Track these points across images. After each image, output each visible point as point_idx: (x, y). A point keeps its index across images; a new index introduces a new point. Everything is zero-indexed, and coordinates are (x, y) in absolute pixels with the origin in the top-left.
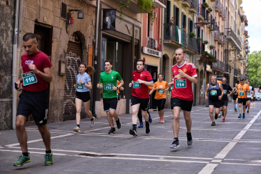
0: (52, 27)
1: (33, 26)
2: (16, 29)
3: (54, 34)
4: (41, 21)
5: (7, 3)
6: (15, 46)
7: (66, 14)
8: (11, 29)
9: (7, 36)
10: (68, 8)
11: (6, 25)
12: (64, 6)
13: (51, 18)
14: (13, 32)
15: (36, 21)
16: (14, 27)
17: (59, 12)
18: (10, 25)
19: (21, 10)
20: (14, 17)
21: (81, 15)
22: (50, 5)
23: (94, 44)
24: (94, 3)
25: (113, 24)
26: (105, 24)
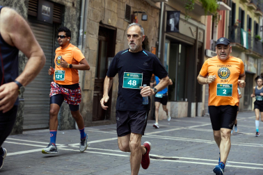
0: (116, 28)
1: (98, 28)
2: (81, 31)
3: (118, 35)
4: (105, 22)
5: (73, 4)
6: (80, 47)
7: (130, 16)
8: (76, 30)
10: (132, 10)
11: (72, 26)
12: (128, 8)
13: (116, 19)
14: (78, 33)
15: (101, 23)
16: (79, 28)
17: (123, 13)
18: (75, 27)
19: (87, 12)
20: (79, 19)
21: (145, 17)
22: (114, 7)
23: (157, 46)
24: (158, 5)
25: (177, 26)
26: (169, 26)
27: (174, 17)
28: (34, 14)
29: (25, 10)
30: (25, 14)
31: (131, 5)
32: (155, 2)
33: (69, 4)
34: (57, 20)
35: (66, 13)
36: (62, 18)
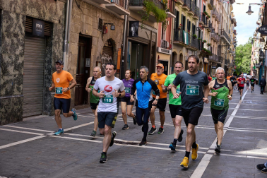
0: (92, 37)
1: (78, 37)
2: (66, 41)
3: (93, 42)
4: (84, 33)
5: (60, 21)
6: (65, 53)
7: (102, 27)
8: (62, 40)
9: (59, 46)
10: (103, 22)
11: (59, 38)
12: (101, 21)
13: (91, 30)
14: (64, 43)
15: (80, 33)
16: (64, 39)
17: (97, 25)
18: (61, 38)
19: (70, 26)
20: (64, 32)
21: (113, 28)
22: (90, 20)
23: (122, 47)
24: (123, 17)
25: (136, 32)
26: (130, 33)
27: (134, 26)
28: (30, 30)
29: (23, 28)
30: (23, 32)
31: (103, 18)
32: (120, 15)
33: (56, 22)
34: (47, 33)
35: (54, 29)
36: (51, 32)
